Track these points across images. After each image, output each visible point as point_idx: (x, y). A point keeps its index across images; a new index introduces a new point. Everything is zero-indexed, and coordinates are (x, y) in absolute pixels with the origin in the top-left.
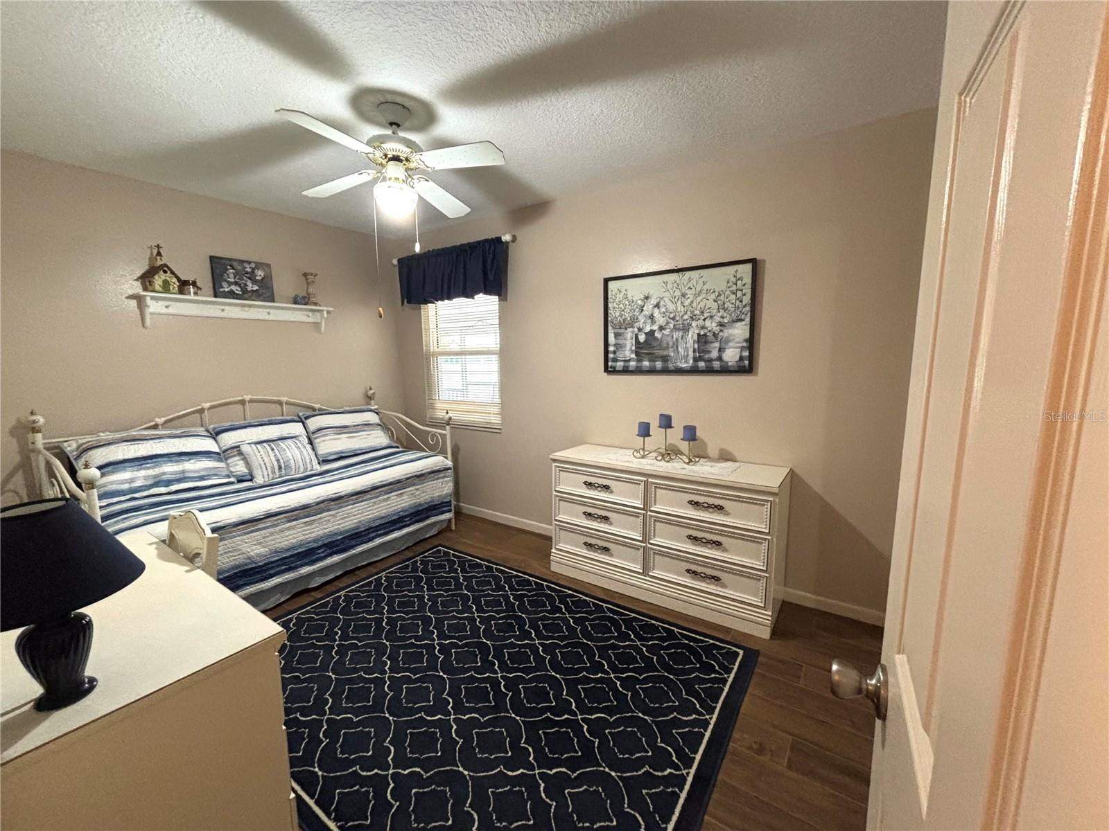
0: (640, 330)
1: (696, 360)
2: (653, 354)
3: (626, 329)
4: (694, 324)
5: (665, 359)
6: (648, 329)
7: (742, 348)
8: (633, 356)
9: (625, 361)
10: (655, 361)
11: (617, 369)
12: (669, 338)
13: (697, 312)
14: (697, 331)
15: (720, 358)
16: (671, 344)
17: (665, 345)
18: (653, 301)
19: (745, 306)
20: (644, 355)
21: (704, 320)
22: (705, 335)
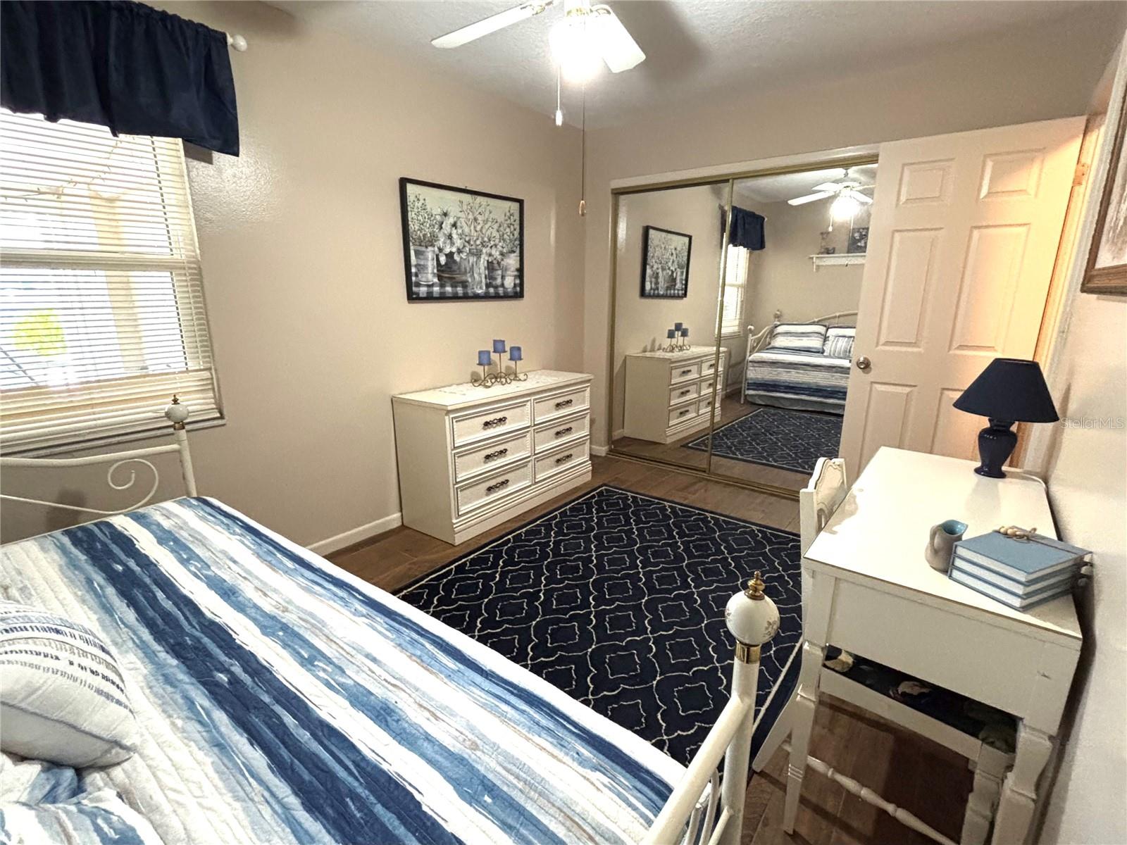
0: (440, 250)
1: (488, 286)
2: (454, 278)
3: (427, 247)
4: (484, 250)
5: (464, 285)
6: (447, 250)
7: (515, 276)
8: (436, 280)
9: (429, 286)
10: (456, 287)
11: (421, 295)
12: (466, 263)
13: (486, 239)
14: (487, 258)
15: (503, 285)
16: (468, 269)
17: (463, 270)
18: (451, 220)
19: (515, 240)
20: (445, 280)
21: (491, 247)
22: (492, 262)
